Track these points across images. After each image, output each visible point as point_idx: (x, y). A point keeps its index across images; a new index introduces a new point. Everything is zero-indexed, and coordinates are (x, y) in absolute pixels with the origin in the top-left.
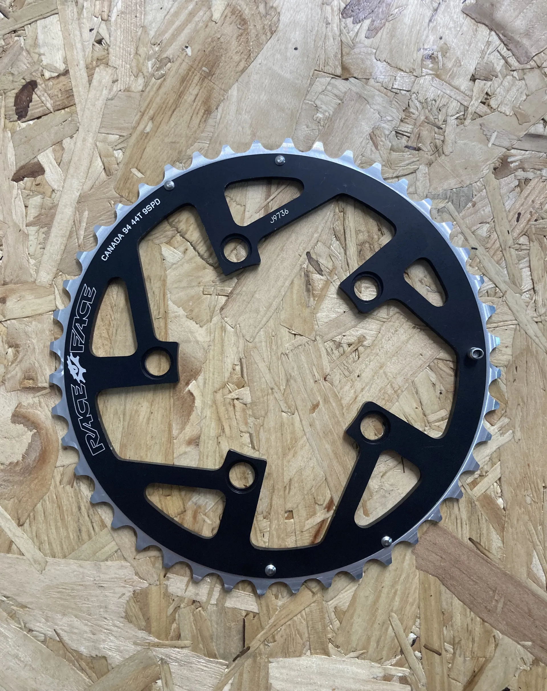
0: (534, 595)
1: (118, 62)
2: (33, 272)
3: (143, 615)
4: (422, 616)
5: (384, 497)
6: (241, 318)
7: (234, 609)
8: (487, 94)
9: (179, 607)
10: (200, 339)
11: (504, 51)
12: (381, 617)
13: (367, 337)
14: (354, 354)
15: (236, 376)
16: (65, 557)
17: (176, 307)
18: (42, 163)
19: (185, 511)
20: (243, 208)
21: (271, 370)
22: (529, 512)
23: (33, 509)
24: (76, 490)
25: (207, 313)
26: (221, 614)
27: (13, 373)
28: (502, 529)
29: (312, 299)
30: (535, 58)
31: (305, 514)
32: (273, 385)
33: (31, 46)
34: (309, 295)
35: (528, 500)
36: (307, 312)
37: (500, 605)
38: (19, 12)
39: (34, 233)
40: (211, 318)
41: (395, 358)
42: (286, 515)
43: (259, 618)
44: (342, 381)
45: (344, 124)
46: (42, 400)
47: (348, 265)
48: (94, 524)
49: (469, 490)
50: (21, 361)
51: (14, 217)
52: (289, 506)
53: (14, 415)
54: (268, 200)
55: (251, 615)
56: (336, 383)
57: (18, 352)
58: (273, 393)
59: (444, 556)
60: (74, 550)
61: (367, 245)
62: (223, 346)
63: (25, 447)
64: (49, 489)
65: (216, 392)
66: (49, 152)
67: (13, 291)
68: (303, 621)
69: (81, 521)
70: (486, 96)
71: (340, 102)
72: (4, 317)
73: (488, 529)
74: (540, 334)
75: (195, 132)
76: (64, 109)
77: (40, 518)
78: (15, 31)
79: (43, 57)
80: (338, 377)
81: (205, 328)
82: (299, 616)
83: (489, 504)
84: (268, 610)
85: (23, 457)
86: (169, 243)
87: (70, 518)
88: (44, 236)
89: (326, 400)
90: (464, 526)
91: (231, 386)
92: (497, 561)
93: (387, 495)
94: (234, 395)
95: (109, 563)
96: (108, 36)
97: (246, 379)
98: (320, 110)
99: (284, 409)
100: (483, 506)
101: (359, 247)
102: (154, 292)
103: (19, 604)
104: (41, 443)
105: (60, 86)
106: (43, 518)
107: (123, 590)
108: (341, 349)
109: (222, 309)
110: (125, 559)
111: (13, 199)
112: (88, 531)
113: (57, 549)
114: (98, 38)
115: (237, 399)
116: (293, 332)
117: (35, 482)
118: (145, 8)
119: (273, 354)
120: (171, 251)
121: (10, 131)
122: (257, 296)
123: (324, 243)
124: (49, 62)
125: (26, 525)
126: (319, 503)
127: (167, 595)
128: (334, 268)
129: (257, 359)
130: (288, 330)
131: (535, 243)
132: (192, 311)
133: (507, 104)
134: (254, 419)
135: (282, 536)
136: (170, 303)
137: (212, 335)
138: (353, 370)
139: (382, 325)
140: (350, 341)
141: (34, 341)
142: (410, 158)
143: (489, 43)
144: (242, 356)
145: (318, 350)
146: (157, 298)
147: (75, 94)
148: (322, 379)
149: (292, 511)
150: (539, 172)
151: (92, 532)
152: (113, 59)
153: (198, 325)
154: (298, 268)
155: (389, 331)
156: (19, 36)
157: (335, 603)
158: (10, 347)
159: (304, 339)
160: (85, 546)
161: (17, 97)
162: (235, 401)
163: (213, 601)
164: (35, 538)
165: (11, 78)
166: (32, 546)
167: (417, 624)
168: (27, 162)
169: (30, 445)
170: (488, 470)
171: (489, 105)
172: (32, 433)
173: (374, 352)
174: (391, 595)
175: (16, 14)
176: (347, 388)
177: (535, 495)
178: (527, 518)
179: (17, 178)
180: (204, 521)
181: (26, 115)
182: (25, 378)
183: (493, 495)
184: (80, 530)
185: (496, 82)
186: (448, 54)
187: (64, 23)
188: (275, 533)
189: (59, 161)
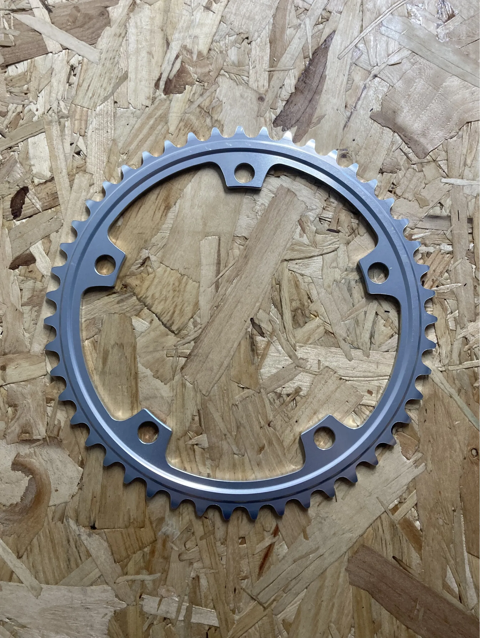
0: (449, 603)
1: (93, 170)
2: (27, 344)
3: (123, 632)
4: (356, 626)
5: (321, 523)
6: (198, 376)
7: (199, 624)
8: (393, 184)
9: (153, 624)
10: (165, 394)
11: (406, 148)
12: (321, 627)
13: (303, 388)
14: (292, 403)
15: (195, 426)
16: (56, 584)
17: (144, 369)
18: (33, 254)
19: (156, 540)
20: (197, 285)
21: (224, 419)
22: (442, 532)
23: (30, 544)
24: (65, 525)
25: (170, 373)
26: (187, 629)
27: (13, 428)
28: (419, 547)
29: (256, 357)
30: (431, 154)
31: (255, 539)
32: (225, 432)
33: (23, 159)
34: (254, 354)
35: (441, 522)
36: (252, 369)
37: (421, 614)
38: (14, 132)
39: (27, 311)
40: (174, 377)
41: (326, 405)
42: (240, 541)
43: (220, 631)
44: (283, 426)
45: (277, 213)
46: (36, 450)
47: (285, 328)
48: (81, 554)
49: (390, 514)
50: (18, 419)
51: (12, 299)
52: (242, 533)
53: (13, 464)
54: (218, 277)
55: (213, 629)
56: (278, 428)
57: (16, 410)
58: (226, 439)
59: (372, 573)
60: (64, 577)
61: (299, 311)
62: (183, 400)
63: (23, 489)
64: (43, 526)
65: (179, 439)
66: (39, 245)
67: (11, 360)
68: (256, 633)
69: (70, 552)
70: (392, 186)
71: (273, 195)
72: (5, 382)
73: (408, 548)
74: (445, 382)
75: (158, 224)
76: (50, 208)
77: (36, 550)
78: (10, 148)
79: (33, 167)
80: (279, 423)
81: (169, 384)
82: (253, 628)
83: (408, 526)
84: (227, 625)
85: (22, 499)
86: (138, 315)
87: (61, 550)
88: (36, 313)
89: (270, 443)
90: (388, 546)
91: (191, 434)
92: (417, 576)
93: (323, 521)
94: (194, 441)
95: (93, 587)
96: (85, 148)
97: (203, 427)
98: (258, 203)
99: (235, 452)
100: (403, 529)
101: (293, 313)
102: (126, 357)
103: (20, 624)
104: (37, 486)
105: (47, 190)
106: (38, 551)
107: (106, 611)
108: (281, 399)
109: (182, 368)
110: (107, 584)
111: (11, 284)
112: (76, 560)
113: (50, 576)
114: (76, 151)
115: (197, 444)
116: (242, 386)
117: (31, 520)
118: (114, 124)
119: (225, 405)
120: (139, 321)
121: (7, 228)
122: (210, 356)
123: (265, 311)
124: (38, 170)
125: (25, 557)
126: (267, 530)
127: (142, 614)
128: (274, 330)
129: (212, 409)
130: (236, 384)
131: (437, 306)
132: (157, 371)
133: (409, 192)
134: (210, 461)
135: (237, 559)
136: (139, 365)
137: (175, 391)
138: (292, 417)
139: (314, 378)
140: (288, 392)
141: (30, 401)
142: (332, 239)
143: (393, 143)
144: (199, 407)
145: (263, 400)
146: (129, 362)
147: (59, 196)
148: (267, 426)
149: (244, 537)
150: (438, 247)
151: (80, 561)
152: (90, 167)
153: (163, 383)
154: (244, 331)
155: (320, 383)
156: (14, 151)
157: (283, 617)
158: (10, 406)
159: (251, 392)
160: (73, 574)
161: (13, 201)
162: (195, 446)
163: (181, 618)
164: (32, 568)
165: (7, 185)
166: (30, 575)
167: (352, 632)
168: (21, 253)
169: (27, 489)
170: (406, 497)
171: (395, 193)
172: (29, 478)
173: (308, 400)
174: (329, 608)
175: (12, 134)
176: (287, 432)
177: (446, 518)
178: (440, 537)
179: (14, 266)
180: (172, 548)
181: (20, 215)
182: (22, 432)
183: (411, 519)
184: (69, 560)
185: (400, 174)
186: (360, 153)
187: (50, 139)
188: (231, 556)
189: (47, 252)
